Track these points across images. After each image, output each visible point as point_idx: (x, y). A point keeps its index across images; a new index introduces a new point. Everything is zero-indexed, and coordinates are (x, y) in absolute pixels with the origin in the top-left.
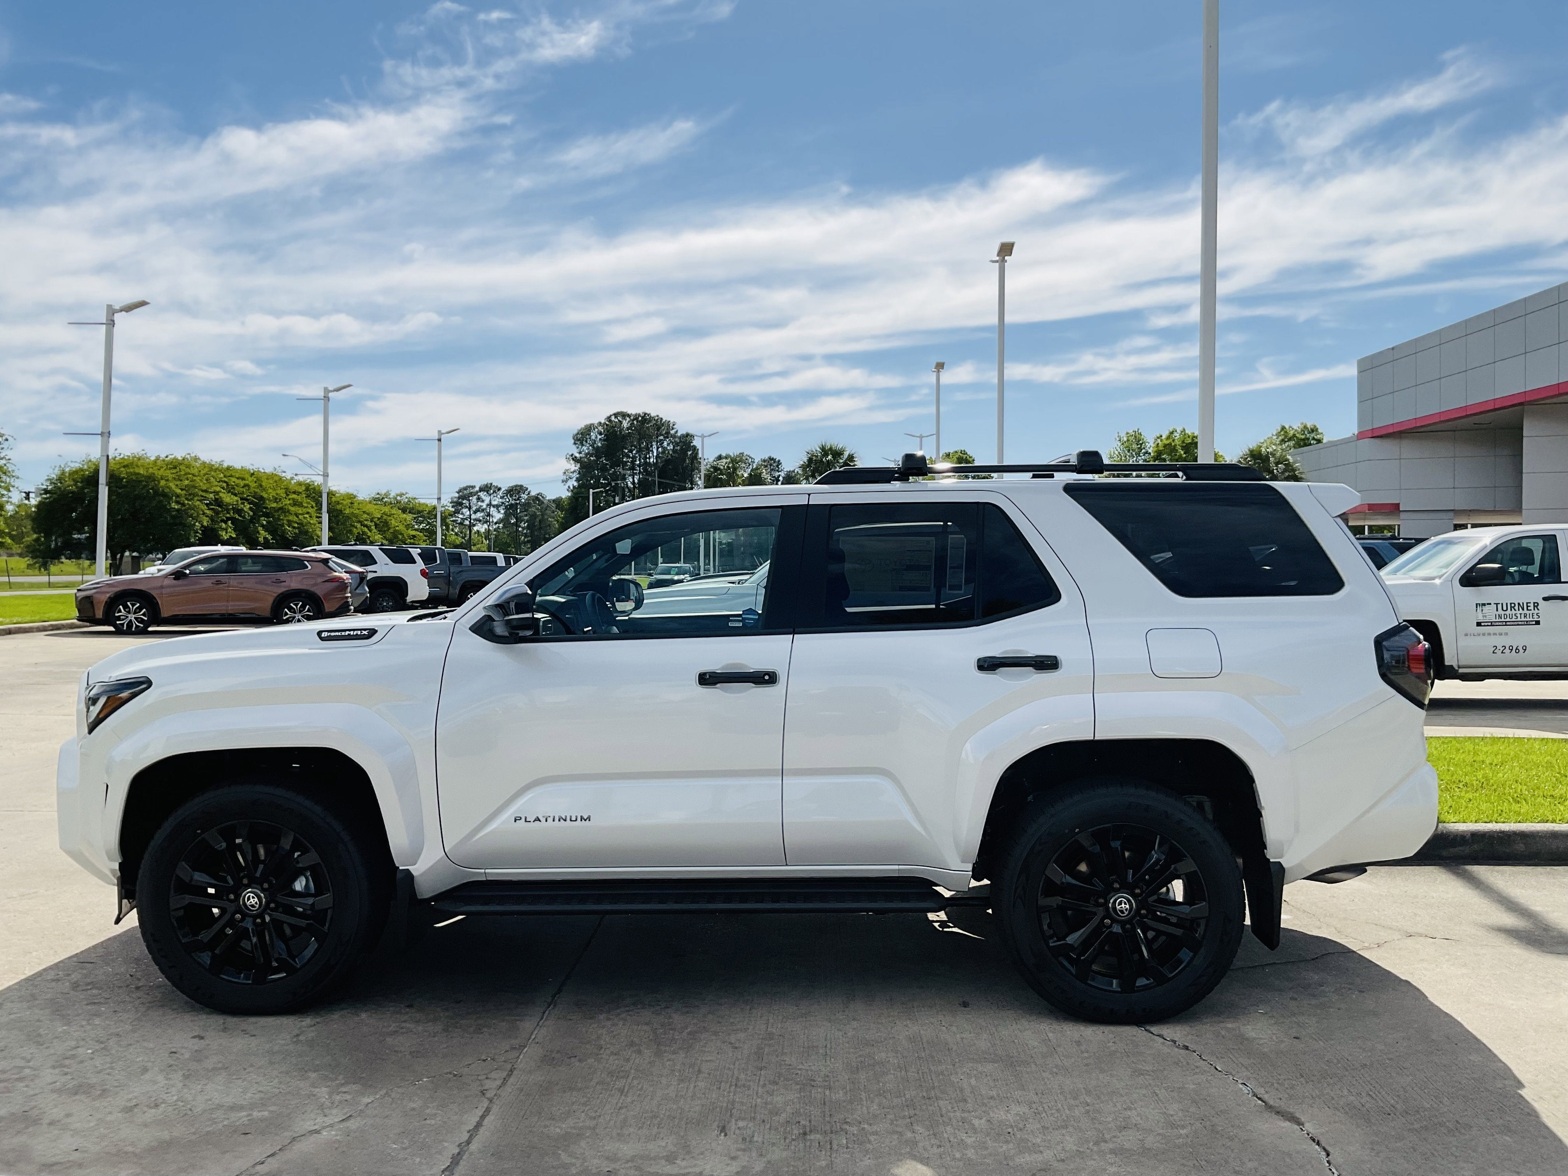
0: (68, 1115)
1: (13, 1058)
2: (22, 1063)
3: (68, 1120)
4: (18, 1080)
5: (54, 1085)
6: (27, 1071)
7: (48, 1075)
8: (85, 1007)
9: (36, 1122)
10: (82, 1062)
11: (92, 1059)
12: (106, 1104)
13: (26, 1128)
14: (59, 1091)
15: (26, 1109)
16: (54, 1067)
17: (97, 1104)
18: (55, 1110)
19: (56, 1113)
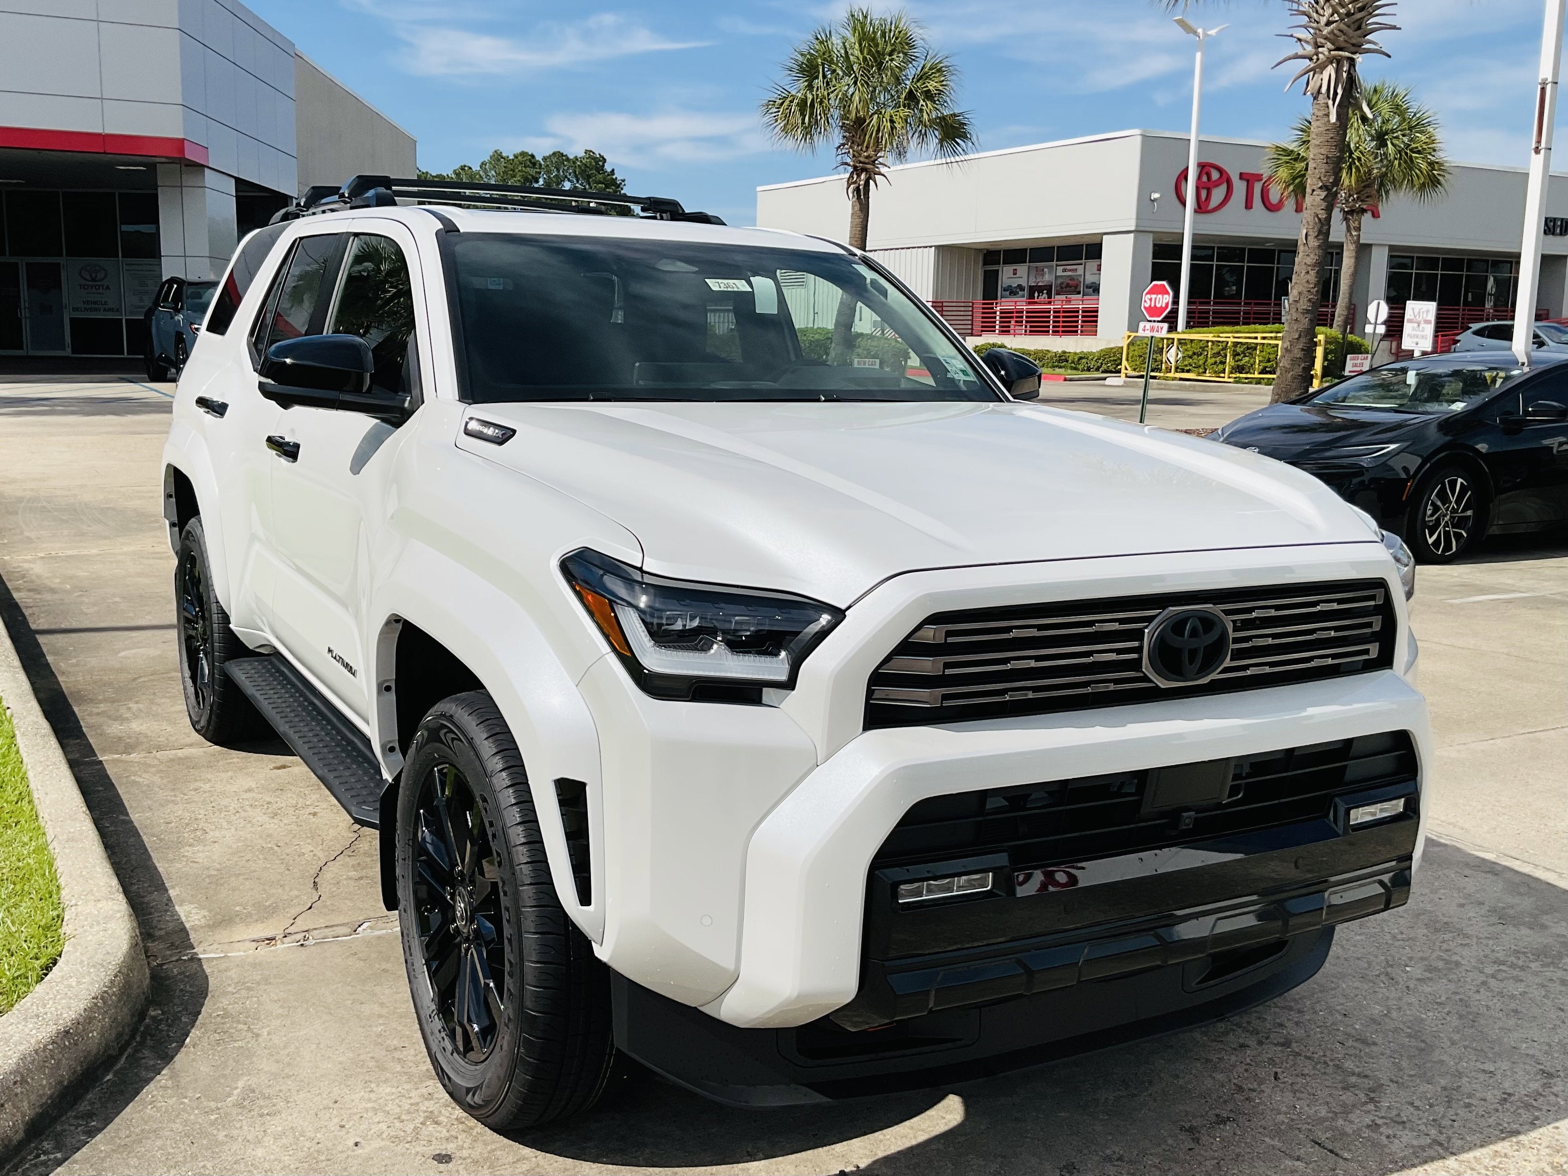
0: (1462, 905)
1: (1501, 994)
2: (1492, 982)
3: (1462, 901)
4: (1503, 963)
5: (1464, 942)
6: (1489, 970)
7: (1468, 956)
8: (1379, 1041)
9: (1493, 911)
10: (1423, 959)
11: (1411, 959)
12: (1421, 905)
13: (1504, 908)
14: (1461, 933)
15: (1501, 927)
16: (1458, 964)
17: (1429, 907)
18: (1471, 914)
19: (1471, 912)
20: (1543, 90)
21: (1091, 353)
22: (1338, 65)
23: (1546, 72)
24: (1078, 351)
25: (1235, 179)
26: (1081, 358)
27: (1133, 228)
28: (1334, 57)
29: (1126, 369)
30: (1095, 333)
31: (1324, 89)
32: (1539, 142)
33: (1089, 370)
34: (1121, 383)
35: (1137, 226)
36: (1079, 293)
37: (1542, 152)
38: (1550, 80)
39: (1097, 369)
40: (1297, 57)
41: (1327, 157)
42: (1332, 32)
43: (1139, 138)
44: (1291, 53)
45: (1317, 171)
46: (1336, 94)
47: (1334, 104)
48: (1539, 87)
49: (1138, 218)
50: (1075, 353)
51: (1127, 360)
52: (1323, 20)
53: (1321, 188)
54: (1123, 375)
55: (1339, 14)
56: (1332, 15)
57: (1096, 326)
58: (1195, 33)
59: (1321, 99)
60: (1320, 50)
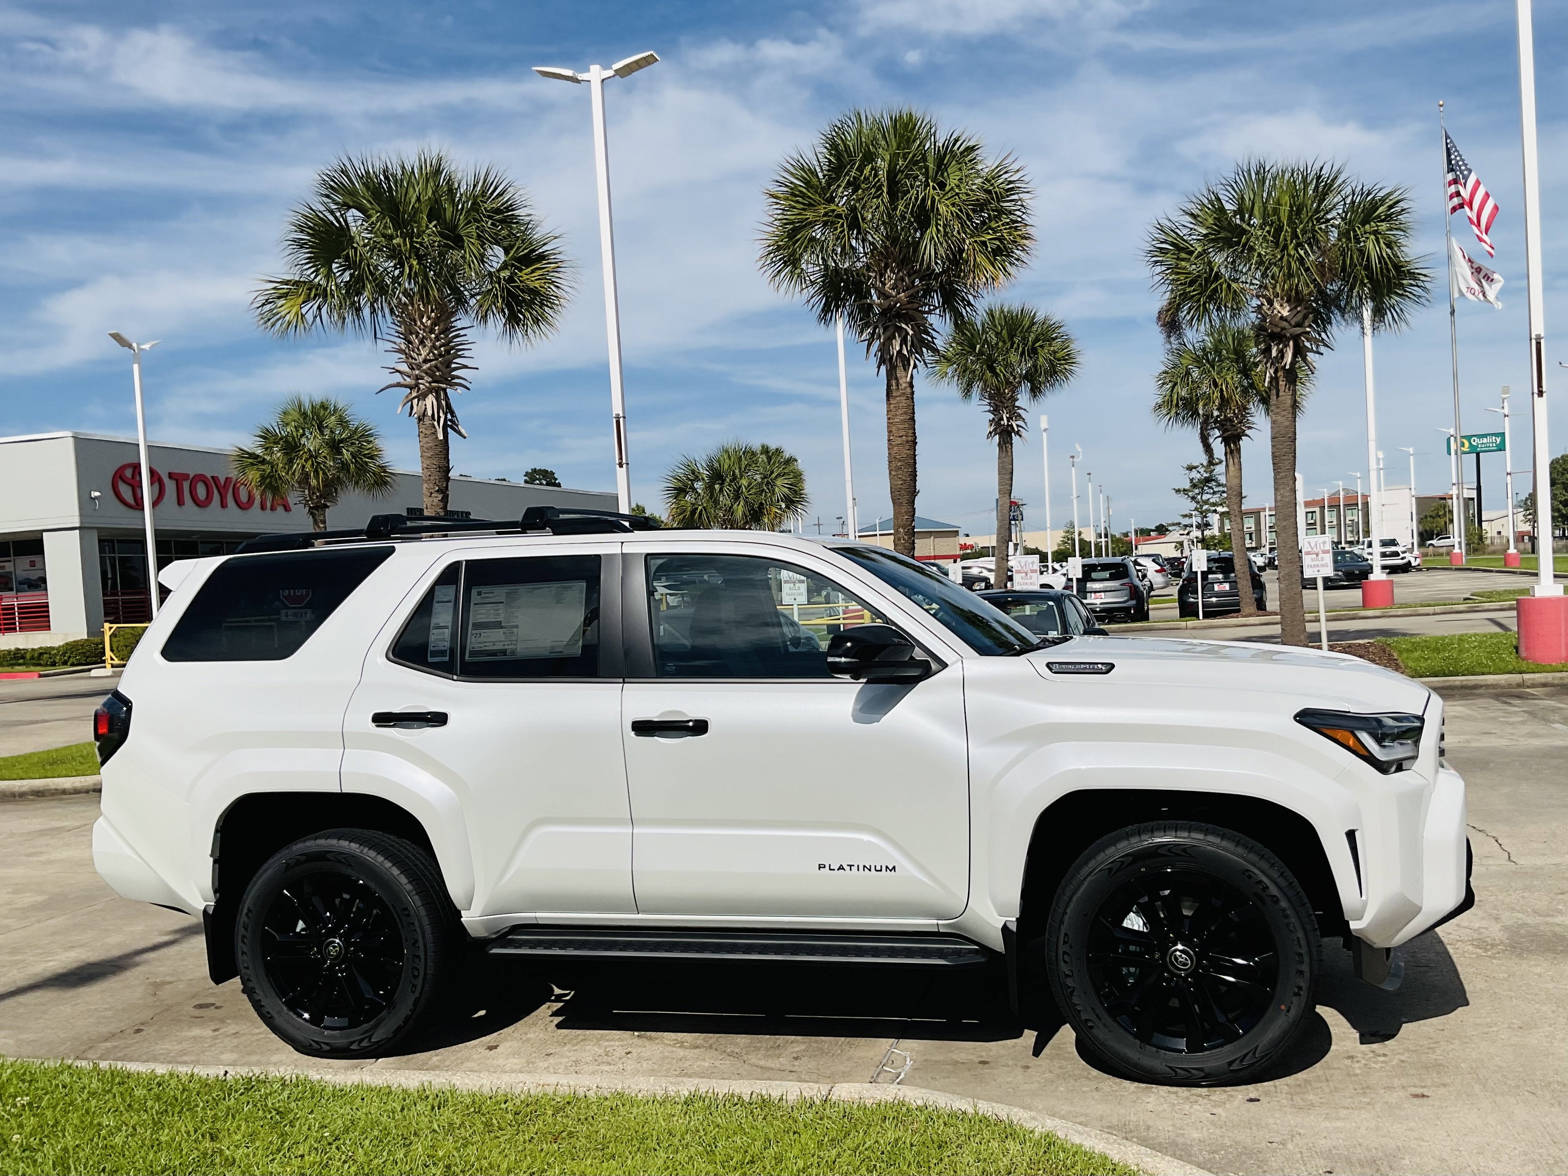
20: (618, 423)
21: (53, 648)
22: (437, 394)
23: (617, 409)
24: (36, 647)
25: (166, 479)
26: (41, 654)
27: (78, 525)
28: (434, 388)
29: (112, 659)
30: (48, 628)
31: (430, 413)
32: (621, 458)
33: (54, 664)
34: (110, 674)
35: (81, 522)
36: (12, 590)
37: (624, 466)
38: (621, 415)
39: (65, 663)
40: (398, 385)
41: (439, 467)
42: (429, 368)
43: (71, 441)
44: (395, 382)
45: (432, 478)
46: (439, 417)
47: (439, 425)
48: (614, 420)
49: (81, 515)
50: (33, 650)
51: (112, 650)
52: (421, 359)
53: (437, 491)
54: (108, 666)
55: (434, 354)
56: (428, 354)
57: (49, 621)
58: (130, 346)
59: (427, 421)
60: (420, 381)
